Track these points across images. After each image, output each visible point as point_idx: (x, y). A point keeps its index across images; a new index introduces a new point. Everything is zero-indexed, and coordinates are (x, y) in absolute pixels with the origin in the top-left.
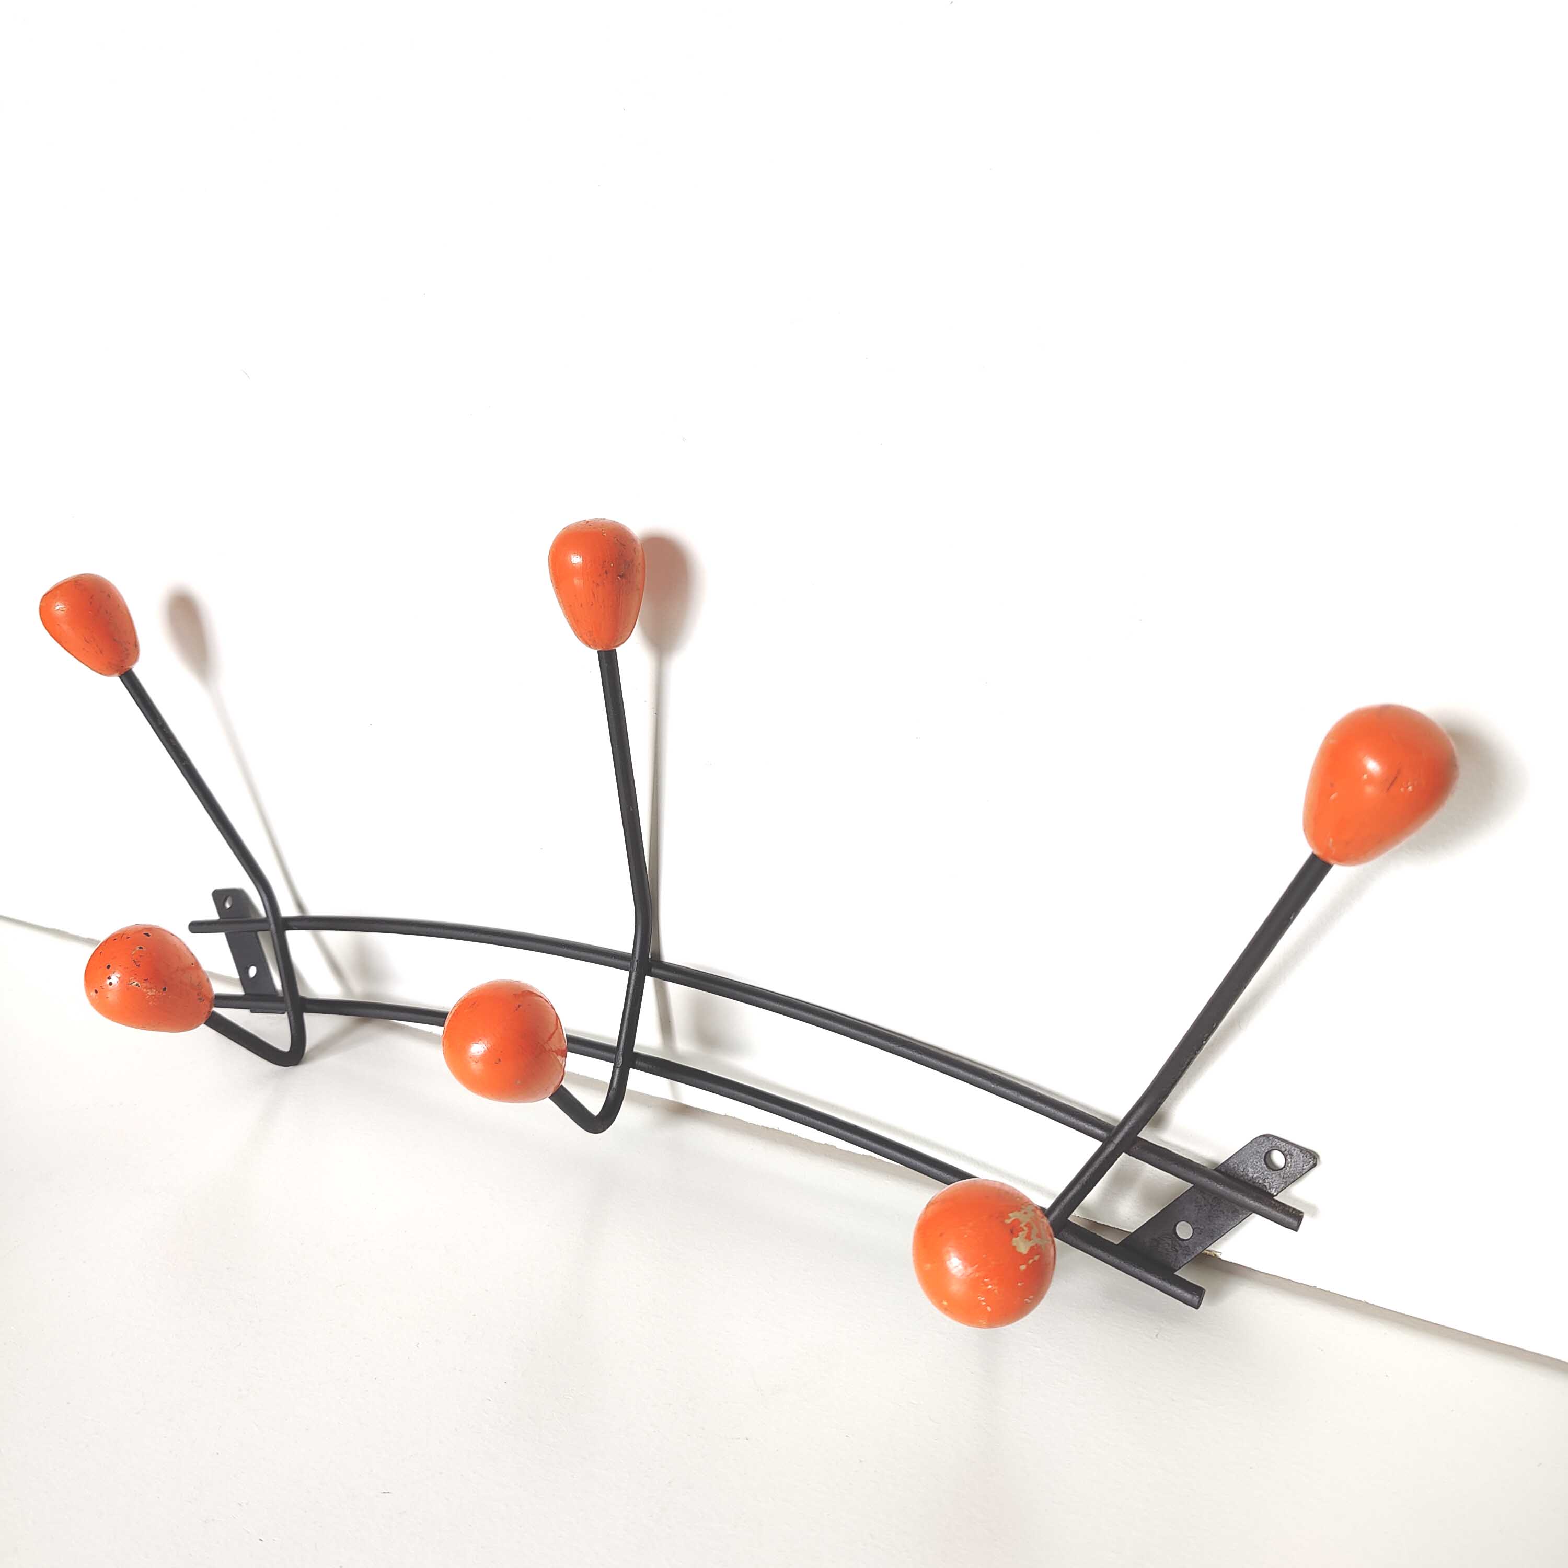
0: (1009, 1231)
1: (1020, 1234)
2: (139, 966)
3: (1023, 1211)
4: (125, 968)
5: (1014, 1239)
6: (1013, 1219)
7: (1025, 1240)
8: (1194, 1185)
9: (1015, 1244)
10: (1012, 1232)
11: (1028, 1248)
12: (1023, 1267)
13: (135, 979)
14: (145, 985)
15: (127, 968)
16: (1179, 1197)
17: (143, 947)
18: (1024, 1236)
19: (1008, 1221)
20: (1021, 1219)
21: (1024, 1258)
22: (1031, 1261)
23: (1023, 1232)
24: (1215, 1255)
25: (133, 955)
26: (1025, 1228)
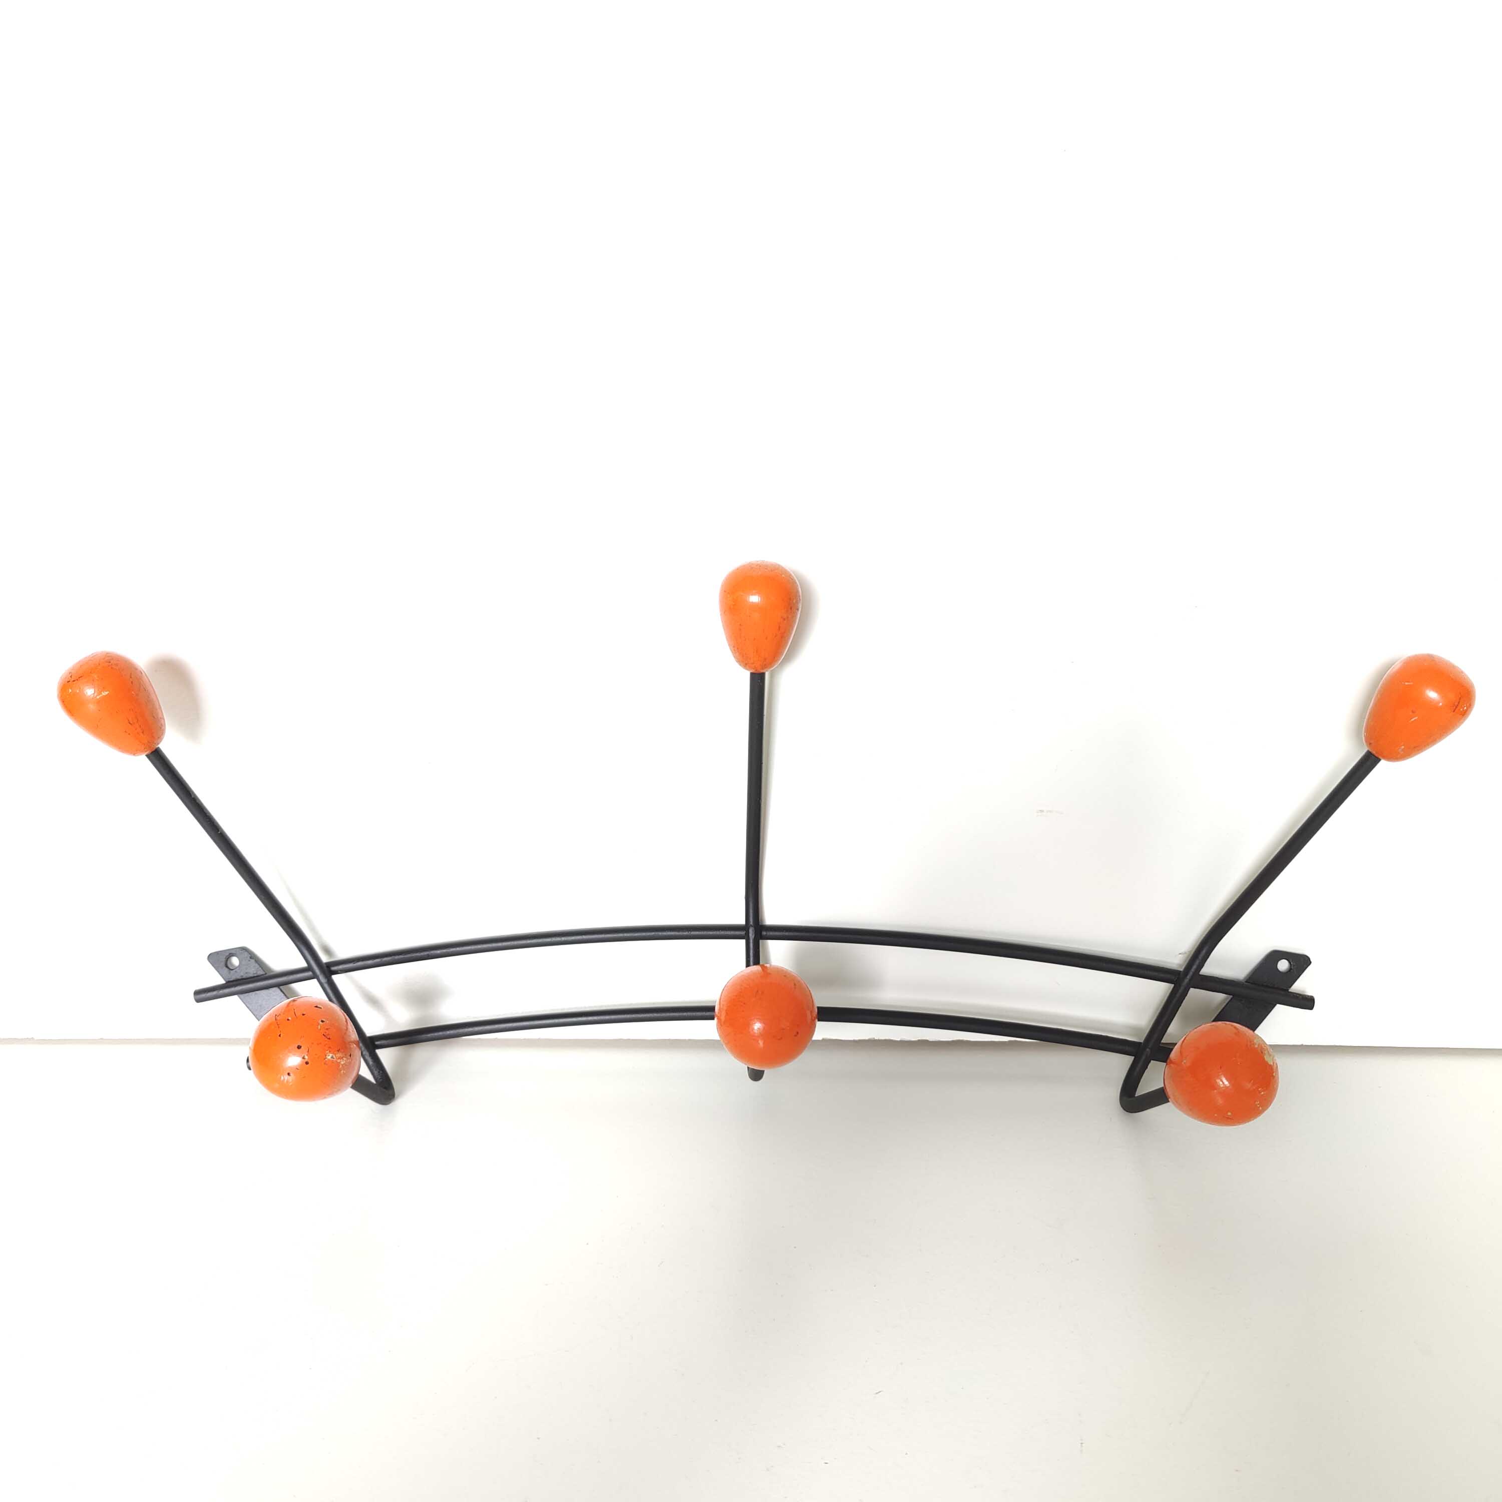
2: (329, 1039)
4: (318, 1044)
8: (1233, 996)
13: (330, 1052)
14: (339, 1055)
15: (320, 1043)
16: (1224, 1008)
17: (324, 1020)
25: (320, 1029)
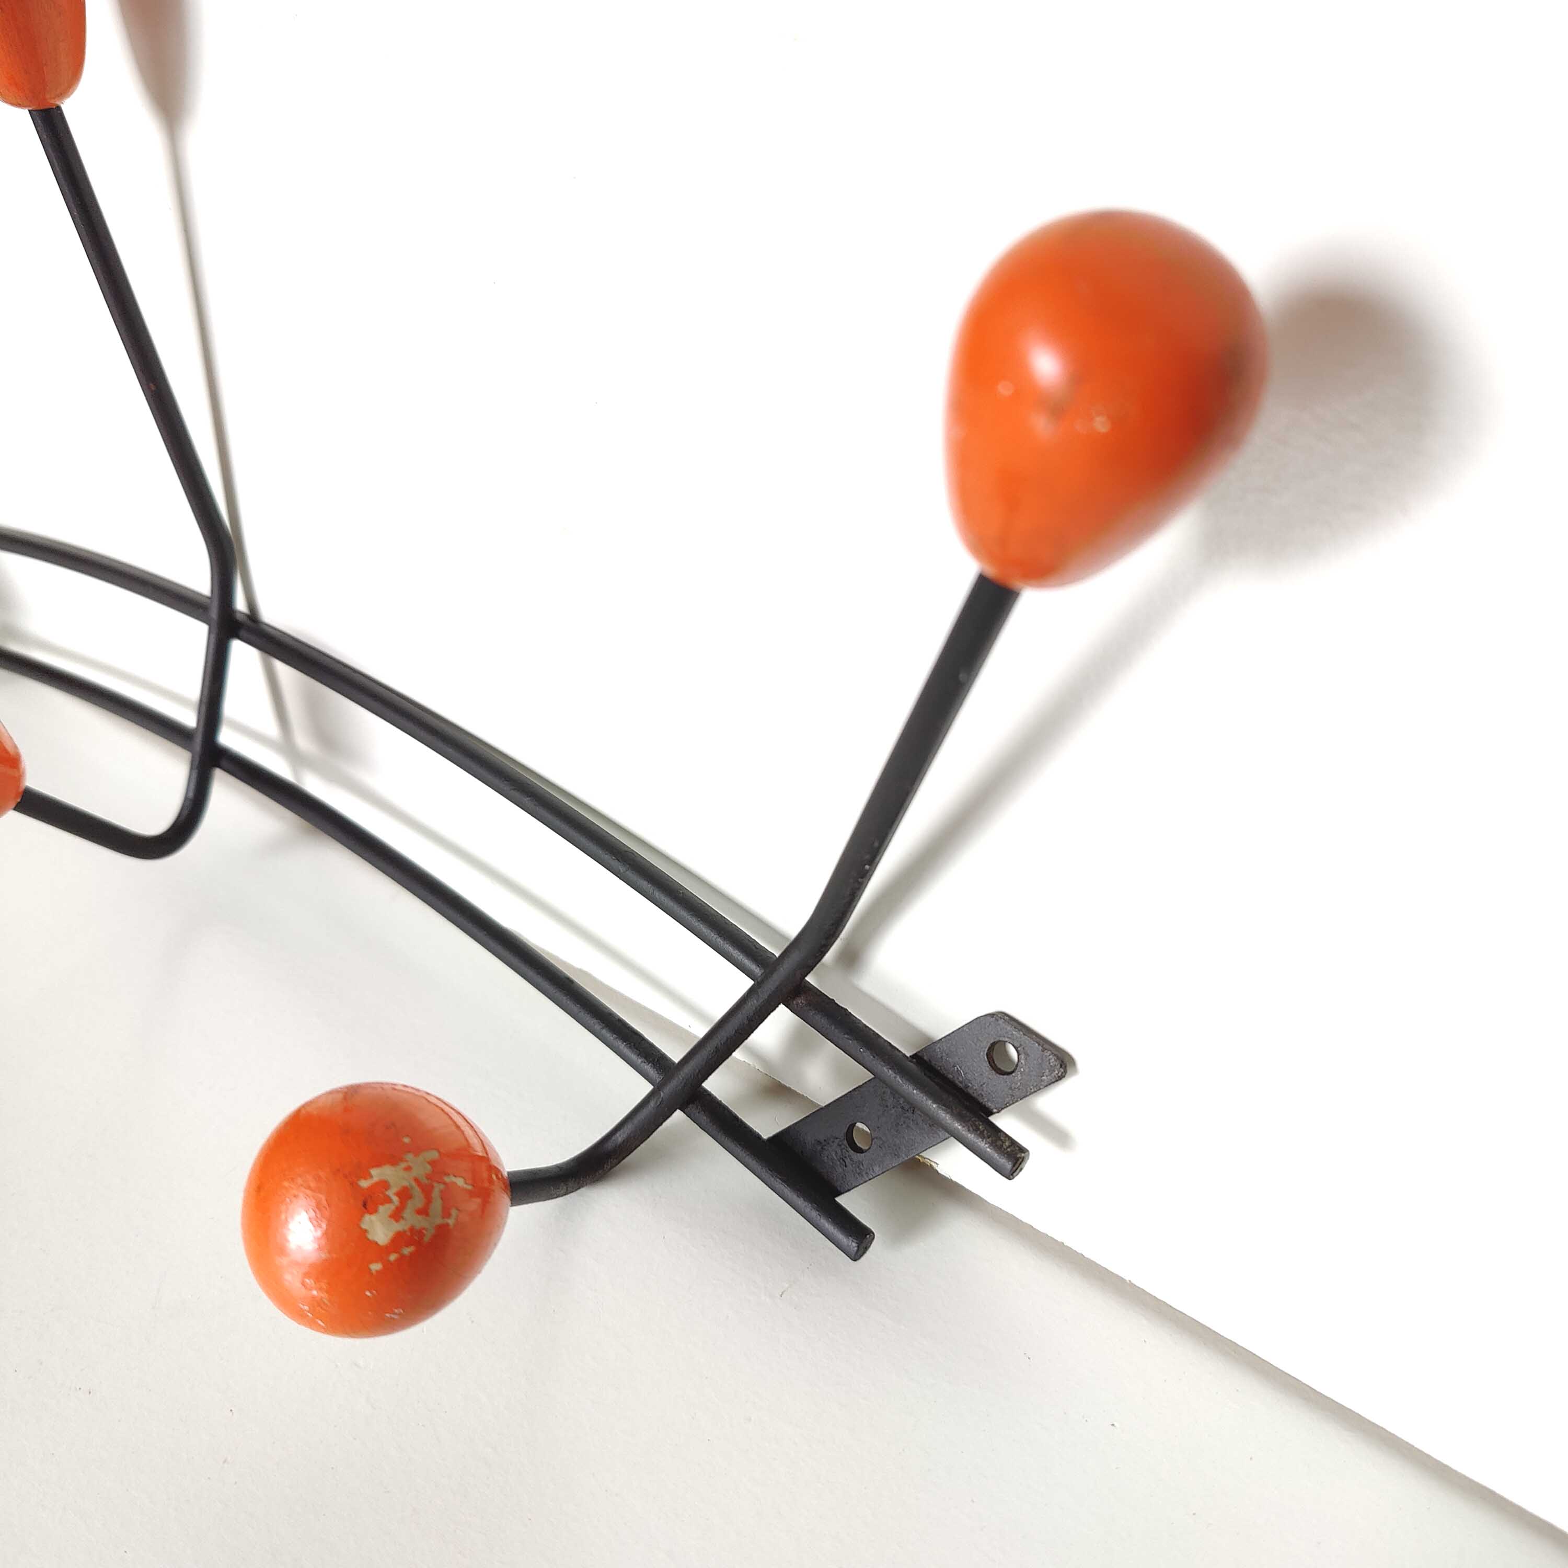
0: (360, 1204)
1: (382, 1209)
3: (403, 1165)
5: (367, 1217)
6: (376, 1179)
7: (389, 1219)
9: (364, 1226)
10: (365, 1205)
11: (390, 1235)
12: (376, 1267)
16: (857, 1088)
18: (389, 1212)
19: (364, 1184)
20: (391, 1181)
21: (381, 1252)
22: (393, 1257)
23: (387, 1206)
24: (931, 1165)
26: (395, 1199)
